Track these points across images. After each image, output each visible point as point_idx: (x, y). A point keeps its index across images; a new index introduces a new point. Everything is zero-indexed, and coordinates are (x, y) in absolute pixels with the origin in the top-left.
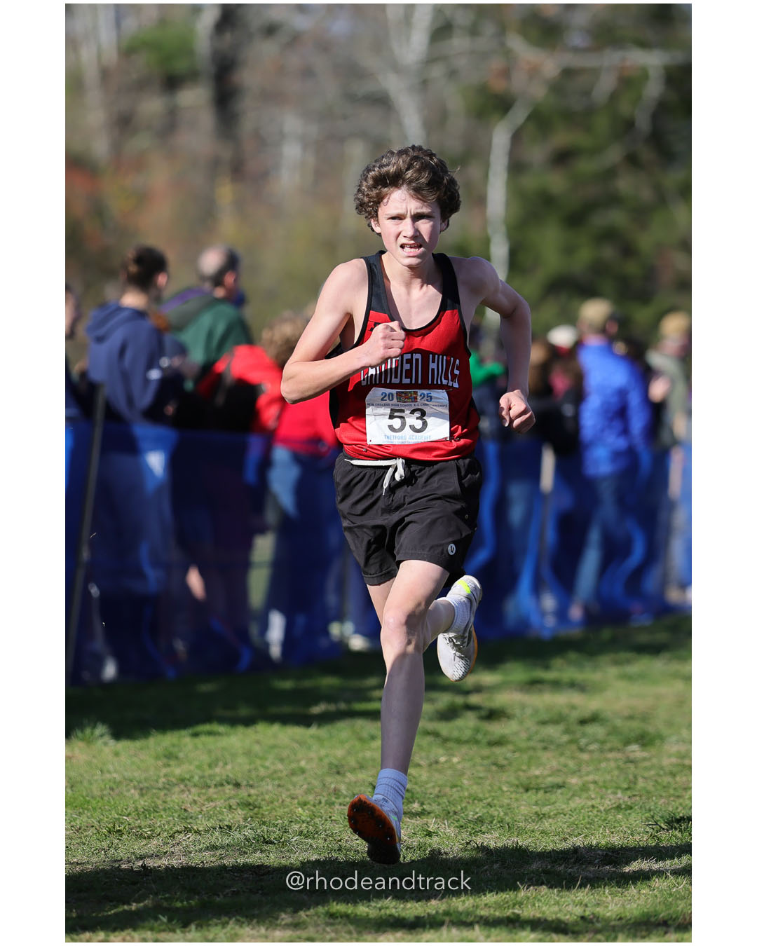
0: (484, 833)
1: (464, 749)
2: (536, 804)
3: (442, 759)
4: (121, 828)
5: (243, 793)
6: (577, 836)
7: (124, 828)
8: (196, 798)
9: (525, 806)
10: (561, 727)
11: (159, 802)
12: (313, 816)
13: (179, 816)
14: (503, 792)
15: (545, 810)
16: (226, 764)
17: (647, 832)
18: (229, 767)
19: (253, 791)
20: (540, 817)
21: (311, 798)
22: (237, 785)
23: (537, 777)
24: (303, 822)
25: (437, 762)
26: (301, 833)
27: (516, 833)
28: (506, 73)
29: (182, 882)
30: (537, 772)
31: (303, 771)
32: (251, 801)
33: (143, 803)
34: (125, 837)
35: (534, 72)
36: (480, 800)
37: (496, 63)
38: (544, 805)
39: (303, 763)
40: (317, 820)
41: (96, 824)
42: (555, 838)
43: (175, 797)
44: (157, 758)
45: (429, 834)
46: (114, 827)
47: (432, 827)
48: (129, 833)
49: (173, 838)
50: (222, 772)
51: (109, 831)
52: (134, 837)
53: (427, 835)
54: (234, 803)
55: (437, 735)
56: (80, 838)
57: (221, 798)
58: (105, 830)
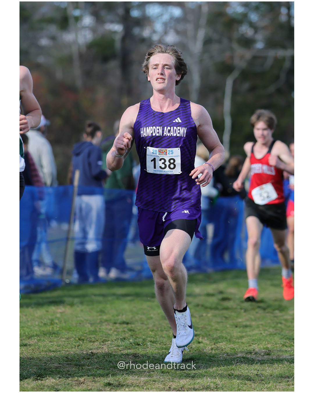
0: (220, 343)
1: (213, 311)
2: (240, 332)
3: (204, 315)
4: (84, 338)
5: (129, 326)
6: (255, 344)
7: (85, 338)
8: (112, 327)
9: (236, 332)
11: (98, 329)
12: (156, 335)
14: (227, 328)
15: (244, 334)
16: (123, 315)
17: (281, 344)
18: (124, 316)
19: (133, 326)
20: (242, 337)
21: (155, 328)
22: (127, 323)
23: (240, 322)
24: (152, 337)
25: (202, 316)
26: (151, 342)
28: (232, 58)
29: (106, 359)
30: (240, 320)
31: (152, 318)
32: (132, 329)
33: (92, 329)
34: (85, 341)
35: (242, 57)
36: (219, 330)
37: (228, 54)
38: (243, 333)
39: (152, 315)
40: (157, 337)
41: (74, 337)
42: (247, 345)
43: (104, 327)
44: (97, 312)
45: (199, 343)
46: (81, 338)
47: (200, 340)
48: (87, 340)
49: (103, 342)
50: (121, 318)
51: (79, 339)
52: (88, 342)
53: (198, 343)
54: (126, 330)
55: (202, 306)
56: (68, 342)
57: (121, 328)
58: (77, 339)
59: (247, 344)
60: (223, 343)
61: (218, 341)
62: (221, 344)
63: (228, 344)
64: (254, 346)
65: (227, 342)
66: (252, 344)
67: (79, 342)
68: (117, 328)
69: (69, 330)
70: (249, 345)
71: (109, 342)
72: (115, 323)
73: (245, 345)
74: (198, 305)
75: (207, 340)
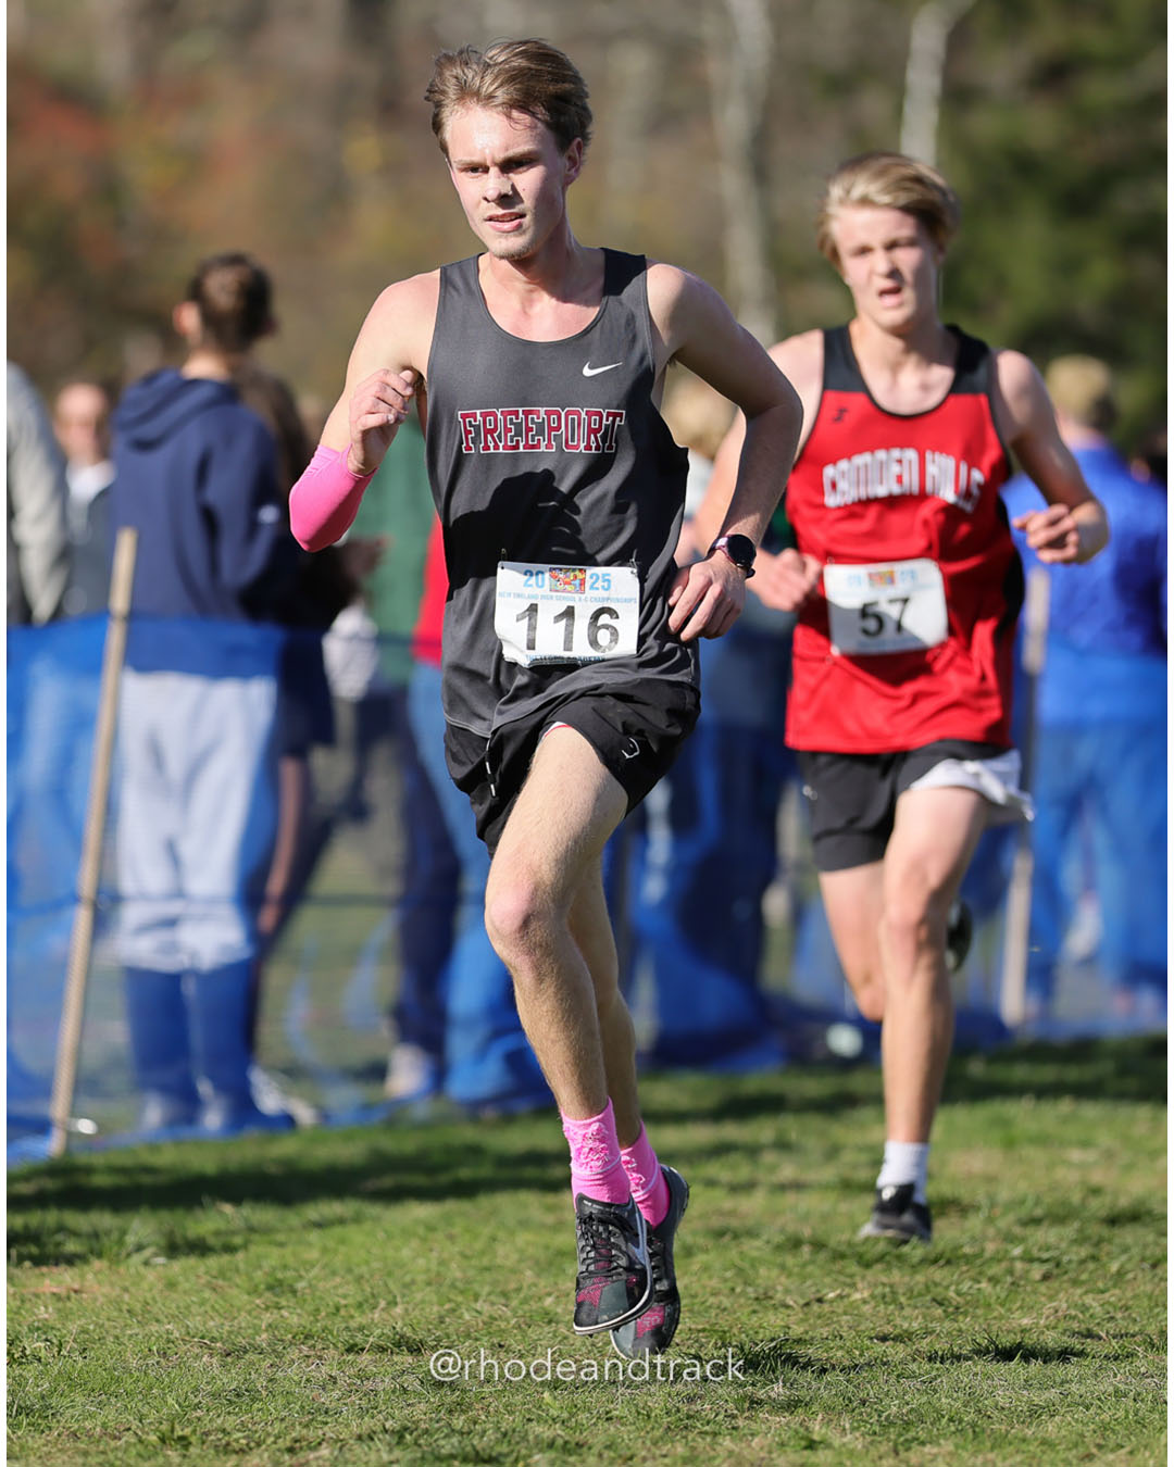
0: (923, 1443)
1: (877, 1273)
4: (187, 1431)
6: (1112, 1451)
7: (194, 1431)
10: (1070, 1230)
11: (261, 1383)
13: (302, 1407)
20: (1034, 1413)
22: (416, 1349)
27: (988, 1444)
33: (230, 1380)
34: (193, 1450)
40: (582, 1417)
41: (135, 1424)
42: (1071, 1455)
43: (293, 1372)
44: (254, 1291)
45: (811, 1445)
46: (172, 1431)
47: (818, 1430)
48: (203, 1443)
49: (291, 1450)
50: (382, 1322)
51: (163, 1440)
52: (212, 1451)
53: (806, 1448)
54: (411, 1382)
55: (818, 1245)
56: (103, 1453)
57: (384, 1372)
58: (153, 1438)
59: (1070, 1449)
60: (939, 1445)
61: (911, 1434)
62: (928, 1449)
63: (964, 1448)
64: (1111, 1457)
65: (962, 1442)
66: (1100, 1447)
67: (165, 1456)
68: (363, 1376)
69: (105, 1391)
70: (1082, 1450)
71: (325, 1451)
72: (352, 1349)
73: (1062, 1455)
74: (795, 1243)
75: (853, 1429)
